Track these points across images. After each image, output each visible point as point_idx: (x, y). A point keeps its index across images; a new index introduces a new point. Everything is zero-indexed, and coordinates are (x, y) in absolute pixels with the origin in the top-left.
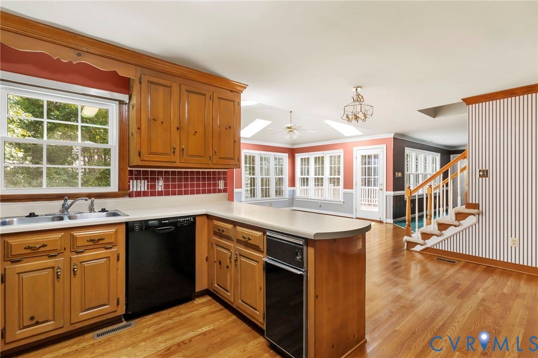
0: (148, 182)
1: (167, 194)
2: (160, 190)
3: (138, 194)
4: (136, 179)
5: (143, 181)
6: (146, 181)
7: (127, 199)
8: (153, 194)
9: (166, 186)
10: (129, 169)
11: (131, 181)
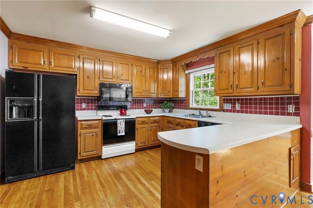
0: (232, 105)
1: (242, 112)
2: (238, 109)
3: (227, 111)
4: (226, 103)
5: (229, 104)
6: (231, 104)
7: (222, 113)
8: (234, 111)
9: (242, 108)
10: (223, 98)
11: (224, 104)
